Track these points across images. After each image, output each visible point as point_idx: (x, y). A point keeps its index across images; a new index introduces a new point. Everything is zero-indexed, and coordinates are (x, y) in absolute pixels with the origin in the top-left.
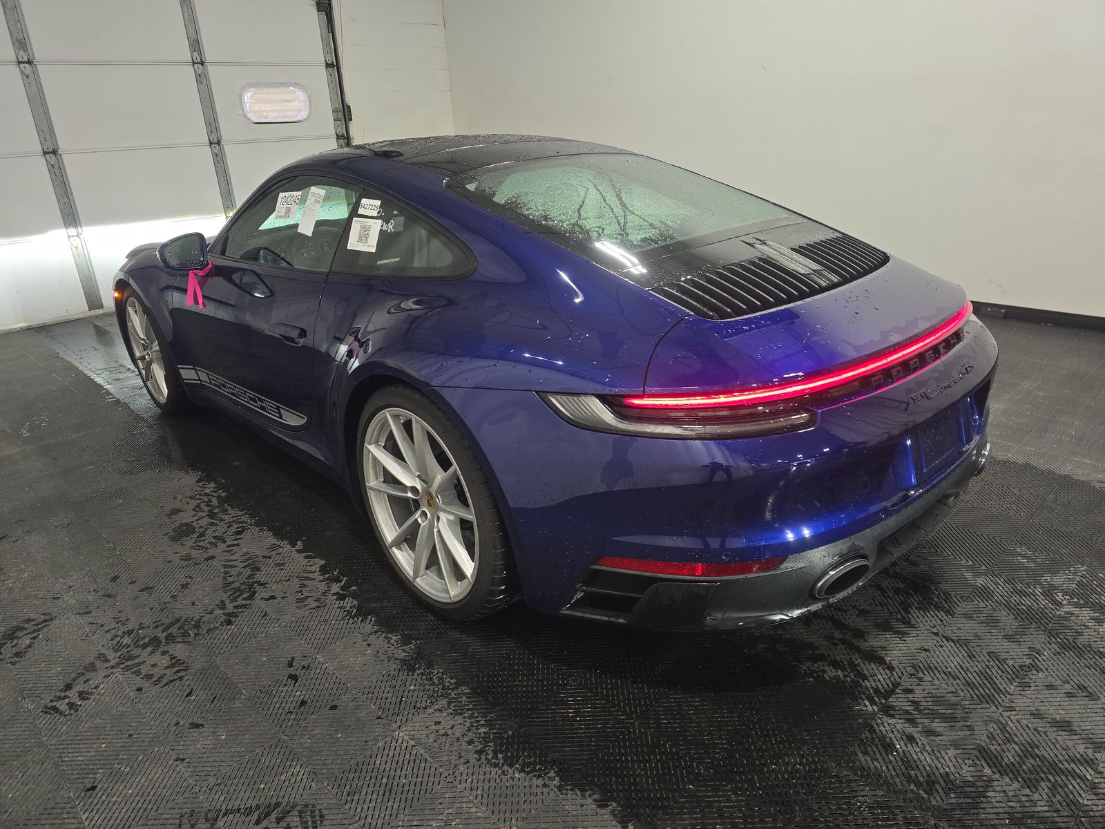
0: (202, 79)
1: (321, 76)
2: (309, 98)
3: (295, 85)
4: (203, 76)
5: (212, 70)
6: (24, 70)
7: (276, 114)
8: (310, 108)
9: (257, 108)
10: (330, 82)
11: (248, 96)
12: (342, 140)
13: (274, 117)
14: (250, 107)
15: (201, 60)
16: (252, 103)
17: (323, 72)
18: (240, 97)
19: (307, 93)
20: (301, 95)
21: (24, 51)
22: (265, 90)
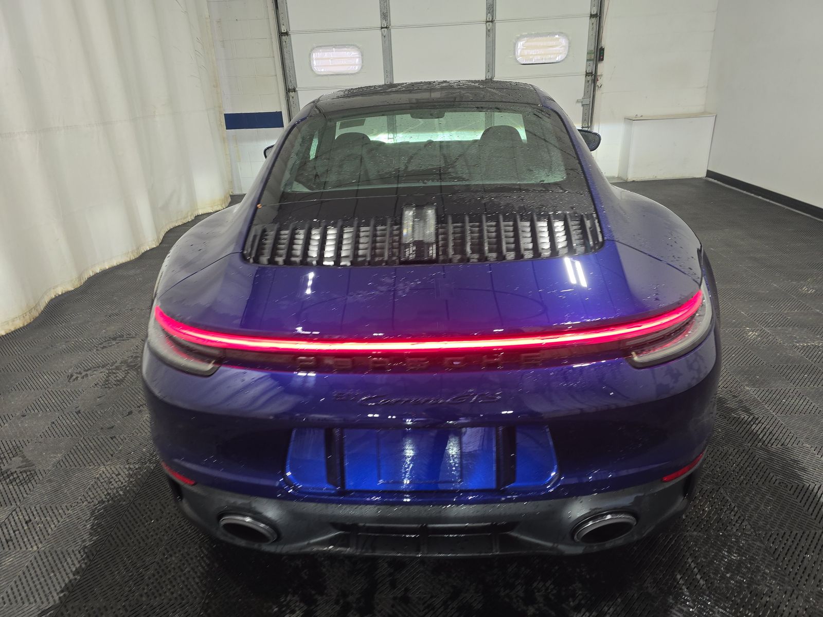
0: (490, 33)
1: (584, 27)
2: (570, 43)
3: (560, 34)
4: (491, 31)
5: (498, 26)
6: (383, 32)
7: (539, 57)
8: (568, 52)
9: (526, 52)
10: (591, 30)
11: (520, 44)
12: (590, 77)
13: (537, 60)
14: (521, 52)
15: (492, 19)
16: (523, 49)
17: (586, 21)
18: (515, 45)
19: (569, 40)
20: (563, 41)
21: (385, 20)
22: (535, 39)
